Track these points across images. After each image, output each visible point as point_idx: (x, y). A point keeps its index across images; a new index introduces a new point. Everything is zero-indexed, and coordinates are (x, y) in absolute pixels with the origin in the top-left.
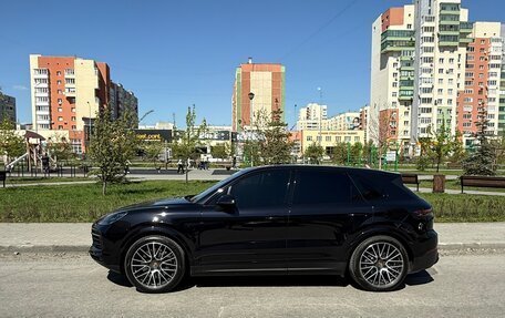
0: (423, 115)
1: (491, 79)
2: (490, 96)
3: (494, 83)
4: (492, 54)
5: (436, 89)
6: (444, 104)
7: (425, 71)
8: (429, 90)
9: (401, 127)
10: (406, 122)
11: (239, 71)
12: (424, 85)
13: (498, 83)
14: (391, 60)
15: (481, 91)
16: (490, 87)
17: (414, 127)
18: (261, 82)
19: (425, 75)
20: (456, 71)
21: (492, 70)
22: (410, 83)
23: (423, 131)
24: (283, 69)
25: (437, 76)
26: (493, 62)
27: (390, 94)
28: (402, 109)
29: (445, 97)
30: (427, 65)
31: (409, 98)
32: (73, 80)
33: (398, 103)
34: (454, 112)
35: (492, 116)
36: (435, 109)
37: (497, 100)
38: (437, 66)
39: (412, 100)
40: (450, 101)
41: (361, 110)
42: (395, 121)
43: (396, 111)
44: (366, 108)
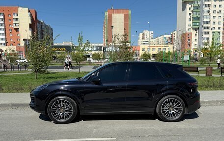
0: (205, 36)
5: (212, 22)
6: (216, 30)
7: (206, 12)
8: (208, 22)
9: (193, 43)
10: (196, 40)
11: (106, 13)
12: (205, 20)
14: (188, 6)
17: (200, 42)
18: (118, 19)
19: (206, 14)
20: (222, 12)
22: (198, 18)
23: (205, 44)
24: (130, 12)
25: (212, 14)
27: (187, 25)
28: (194, 32)
29: (216, 26)
30: (207, 9)
31: (197, 27)
32: (17, 19)
33: (191, 30)
34: (221, 34)
36: (211, 32)
38: (212, 9)
39: (199, 28)
40: (219, 28)
41: (172, 34)
42: (189, 39)
43: (190, 34)
44: (174, 33)
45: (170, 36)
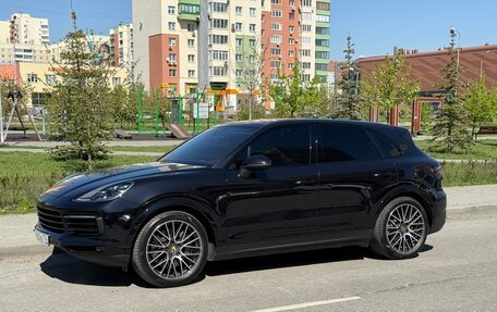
0: (217, 47)
2: (304, 22)
5: (232, 6)
6: (245, 32)
8: (223, 8)
9: (184, 66)
10: (191, 57)
13: (314, 4)
15: (292, 14)
16: (305, 9)
17: (203, 66)
23: (217, 72)
27: (165, 11)
28: (184, 35)
29: (246, 19)
31: (194, 18)
33: (178, 25)
35: (307, 53)
36: (232, 37)
37: (313, 29)
39: (198, 22)
40: (252, 27)
41: (112, 32)
42: (174, 54)
43: (175, 38)
44: (120, 29)
45: (106, 39)
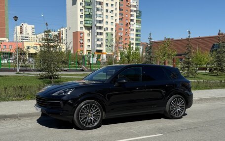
0: (98, 36)
1: (132, 18)
2: (131, 28)
3: (133, 20)
4: (132, 4)
5: (104, 21)
6: (109, 31)
7: (98, 10)
8: (101, 22)
9: (86, 43)
10: (89, 40)
12: (98, 19)
13: (135, 21)
14: (79, 1)
15: (127, 25)
16: (132, 23)
17: (94, 43)
19: (98, 12)
20: (115, 12)
21: (132, 13)
22: (90, 16)
23: (99, 46)
25: (105, 14)
26: (132, 8)
27: (79, 22)
28: (86, 32)
29: (109, 26)
30: (99, 7)
31: (90, 25)
33: (84, 28)
34: (114, 35)
35: (132, 39)
36: (104, 33)
37: (135, 30)
38: (105, 8)
39: (91, 27)
40: (112, 29)
41: (59, 30)
42: (82, 39)
43: (83, 33)
44: (62, 30)
45: (56, 33)
